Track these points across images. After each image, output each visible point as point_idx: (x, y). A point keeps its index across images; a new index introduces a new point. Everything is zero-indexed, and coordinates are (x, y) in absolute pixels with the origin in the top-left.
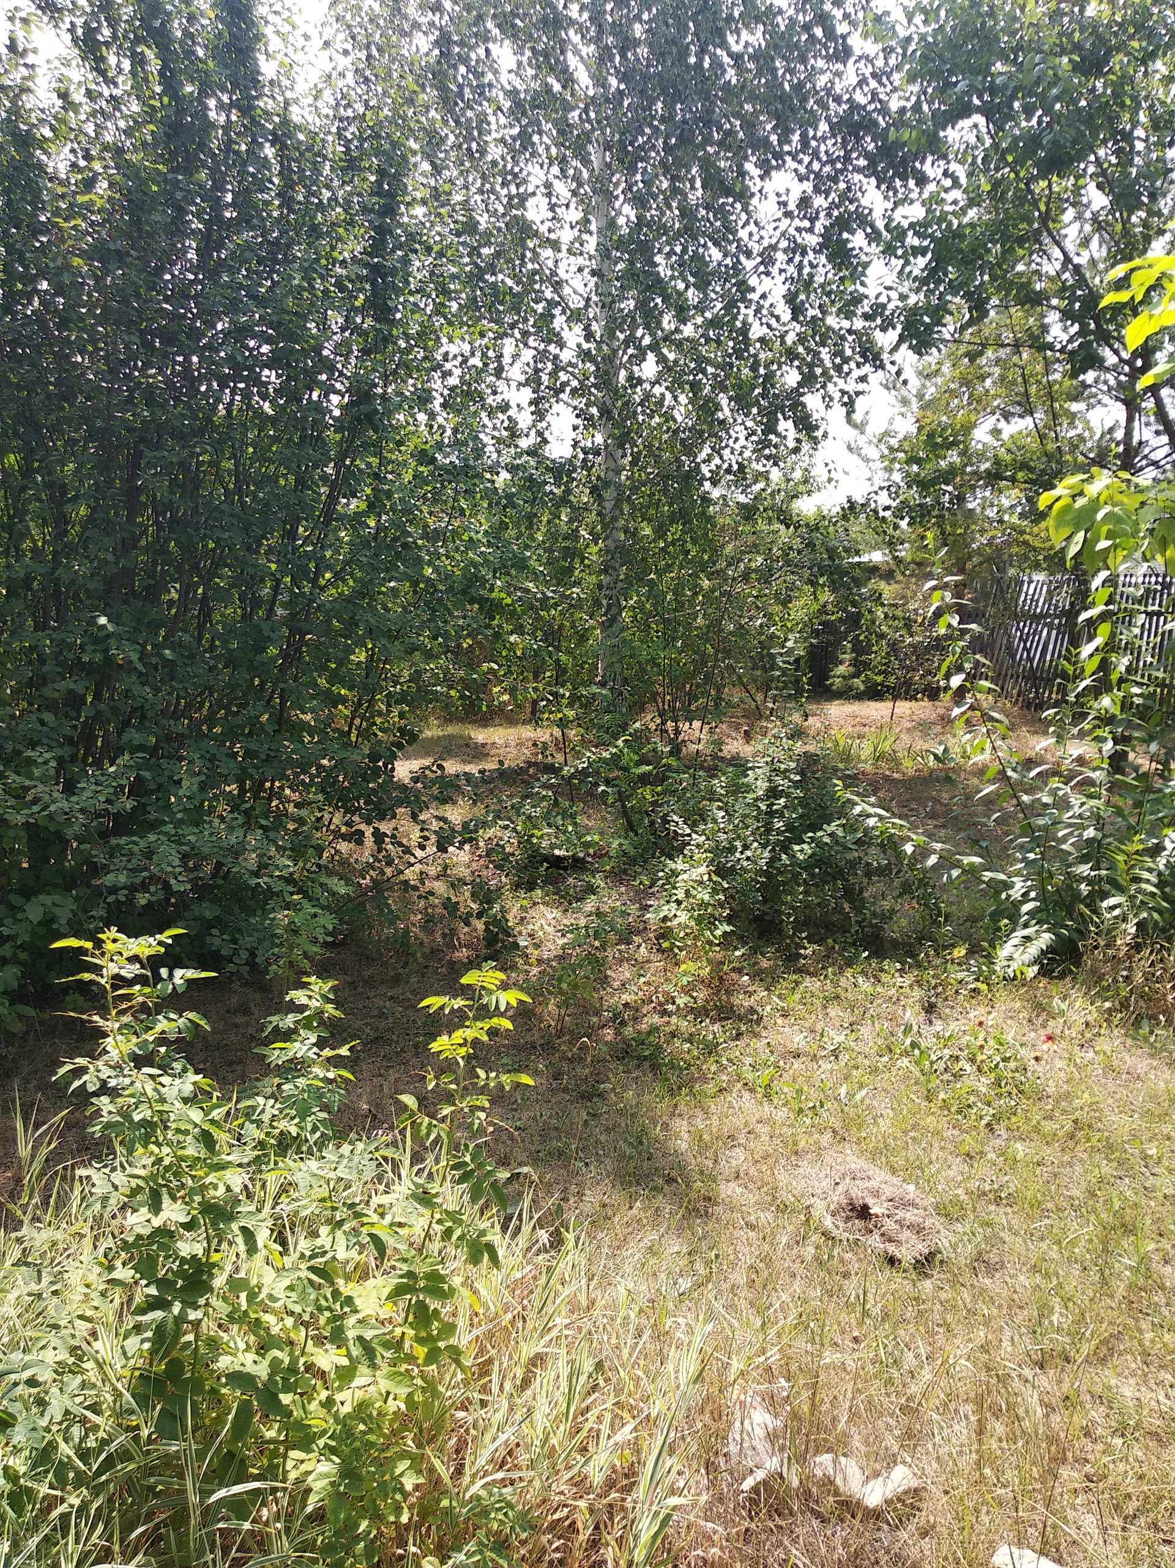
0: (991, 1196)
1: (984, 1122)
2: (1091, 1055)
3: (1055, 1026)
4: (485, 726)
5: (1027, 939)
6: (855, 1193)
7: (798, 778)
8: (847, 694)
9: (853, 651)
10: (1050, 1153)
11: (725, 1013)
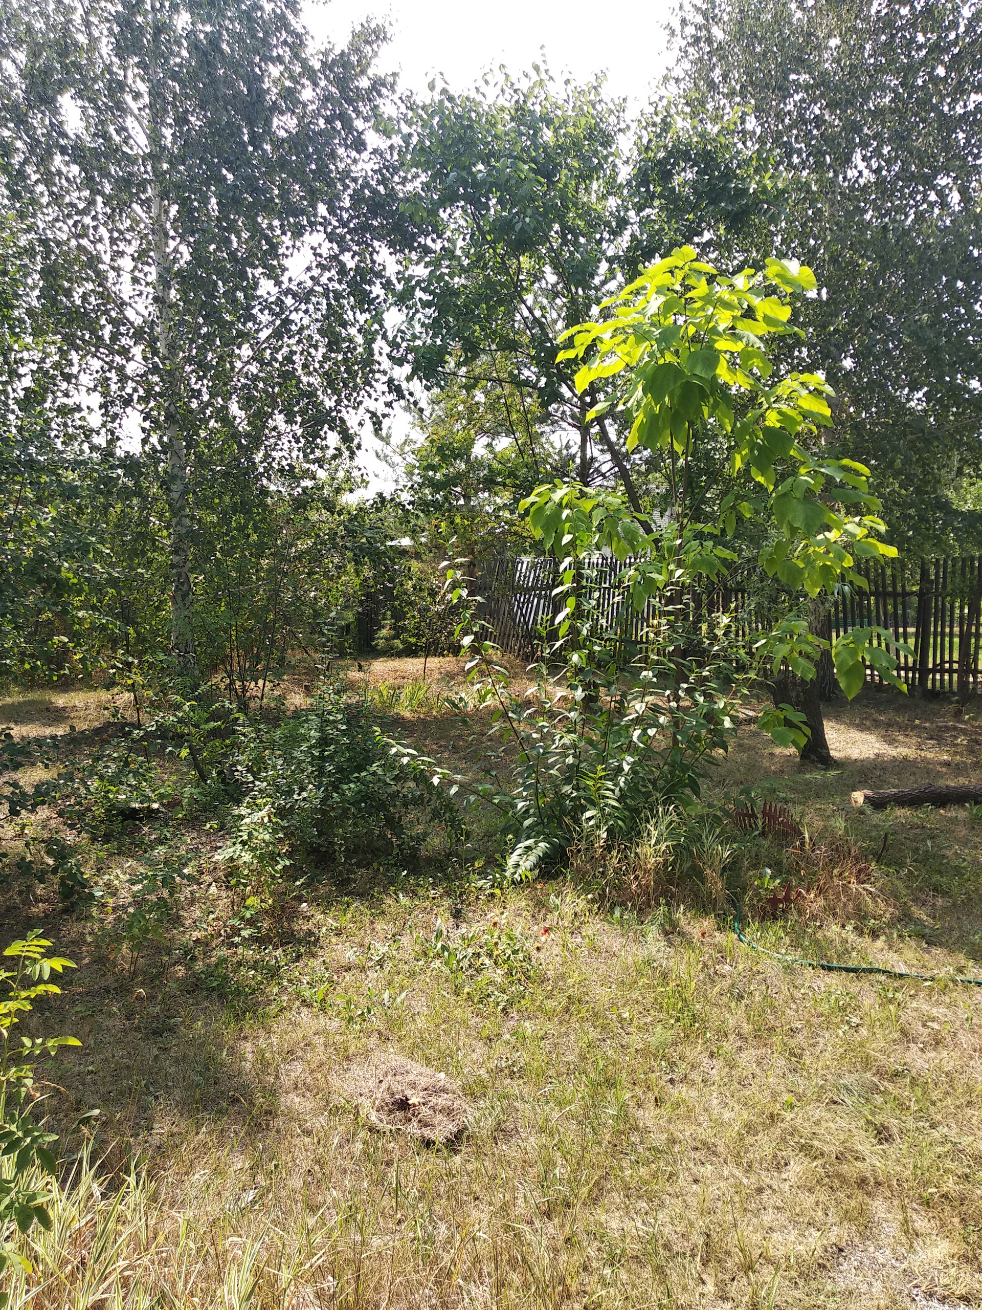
0: (507, 1071)
1: (500, 1008)
2: (579, 940)
3: (552, 919)
4: (66, 691)
5: (528, 848)
6: (396, 1087)
7: (344, 727)
8: (390, 653)
9: (392, 617)
10: (551, 1027)
11: (287, 939)
